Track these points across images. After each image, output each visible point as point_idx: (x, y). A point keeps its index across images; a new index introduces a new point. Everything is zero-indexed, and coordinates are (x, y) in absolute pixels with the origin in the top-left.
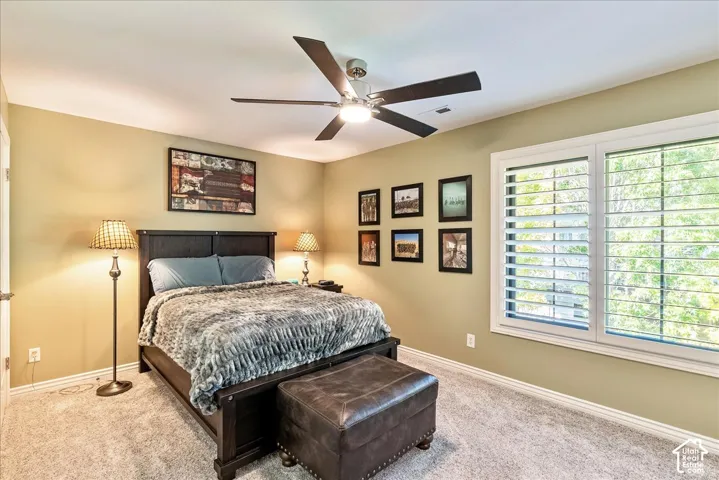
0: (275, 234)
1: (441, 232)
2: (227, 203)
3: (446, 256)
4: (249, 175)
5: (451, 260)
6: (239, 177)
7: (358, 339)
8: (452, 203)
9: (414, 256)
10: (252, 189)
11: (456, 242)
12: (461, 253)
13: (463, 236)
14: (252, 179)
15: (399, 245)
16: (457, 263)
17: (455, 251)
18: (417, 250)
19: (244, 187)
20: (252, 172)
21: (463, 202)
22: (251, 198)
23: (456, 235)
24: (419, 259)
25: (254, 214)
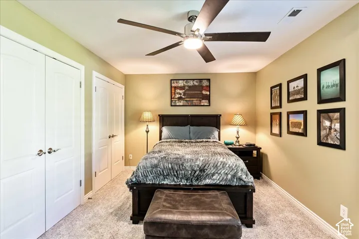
0: (221, 115)
1: (320, 112)
2: (195, 101)
3: (323, 133)
4: (207, 86)
5: (327, 136)
6: (201, 88)
7: (216, 180)
8: (328, 87)
9: (300, 131)
10: (208, 93)
11: (331, 121)
12: (336, 131)
13: (337, 115)
14: (208, 88)
15: (292, 123)
16: (332, 139)
17: (330, 128)
18: (302, 127)
19: (204, 92)
20: (208, 84)
21: (337, 85)
22: (208, 98)
23: (331, 114)
24: (304, 134)
25: (209, 105)
